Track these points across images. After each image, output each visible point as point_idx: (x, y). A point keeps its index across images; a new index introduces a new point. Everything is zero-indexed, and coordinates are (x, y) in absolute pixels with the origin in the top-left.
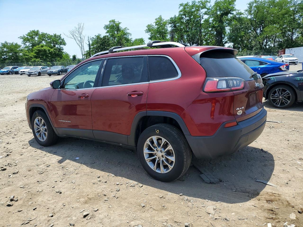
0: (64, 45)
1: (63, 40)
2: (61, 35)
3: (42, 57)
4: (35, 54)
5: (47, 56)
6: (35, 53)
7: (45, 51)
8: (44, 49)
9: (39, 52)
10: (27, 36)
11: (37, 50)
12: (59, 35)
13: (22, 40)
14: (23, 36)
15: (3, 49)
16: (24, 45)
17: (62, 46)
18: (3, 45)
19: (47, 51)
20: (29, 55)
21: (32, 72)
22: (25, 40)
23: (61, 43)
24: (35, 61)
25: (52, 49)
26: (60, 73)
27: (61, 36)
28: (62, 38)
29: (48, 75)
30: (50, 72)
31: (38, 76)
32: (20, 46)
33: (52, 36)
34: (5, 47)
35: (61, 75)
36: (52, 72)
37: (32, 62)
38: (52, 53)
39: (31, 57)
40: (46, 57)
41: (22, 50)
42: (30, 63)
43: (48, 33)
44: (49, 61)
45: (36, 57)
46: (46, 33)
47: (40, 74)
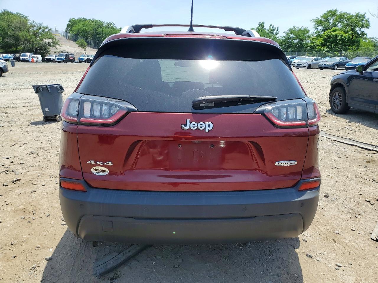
0: (367, 27)
1: (367, 21)
2: (365, 13)
3: (330, 45)
4: (322, 42)
5: (337, 44)
6: (323, 40)
7: (336, 36)
8: (336, 35)
9: (328, 39)
10: (320, 19)
11: (326, 36)
12: (363, 14)
13: (315, 23)
14: (316, 18)
15: (290, 36)
16: (315, 30)
17: (363, 29)
18: (290, 31)
19: (338, 37)
20: (315, 42)
21: (301, 64)
22: (318, 23)
23: (363, 25)
24: (320, 50)
25: (347, 34)
26: (336, 67)
27: (366, 15)
28: (366, 18)
29: (320, 69)
30: (323, 65)
31: (307, 69)
32: (308, 32)
33: (352, 16)
34: (291, 33)
35: (337, 70)
36: (325, 65)
37: (316, 51)
38: (345, 39)
39: (317, 45)
40: (335, 45)
41: (309, 37)
42: (314, 52)
43: (348, 12)
44: (338, 51)
45: (323, 45)
46: (346, 13)
47: (310, 67)
